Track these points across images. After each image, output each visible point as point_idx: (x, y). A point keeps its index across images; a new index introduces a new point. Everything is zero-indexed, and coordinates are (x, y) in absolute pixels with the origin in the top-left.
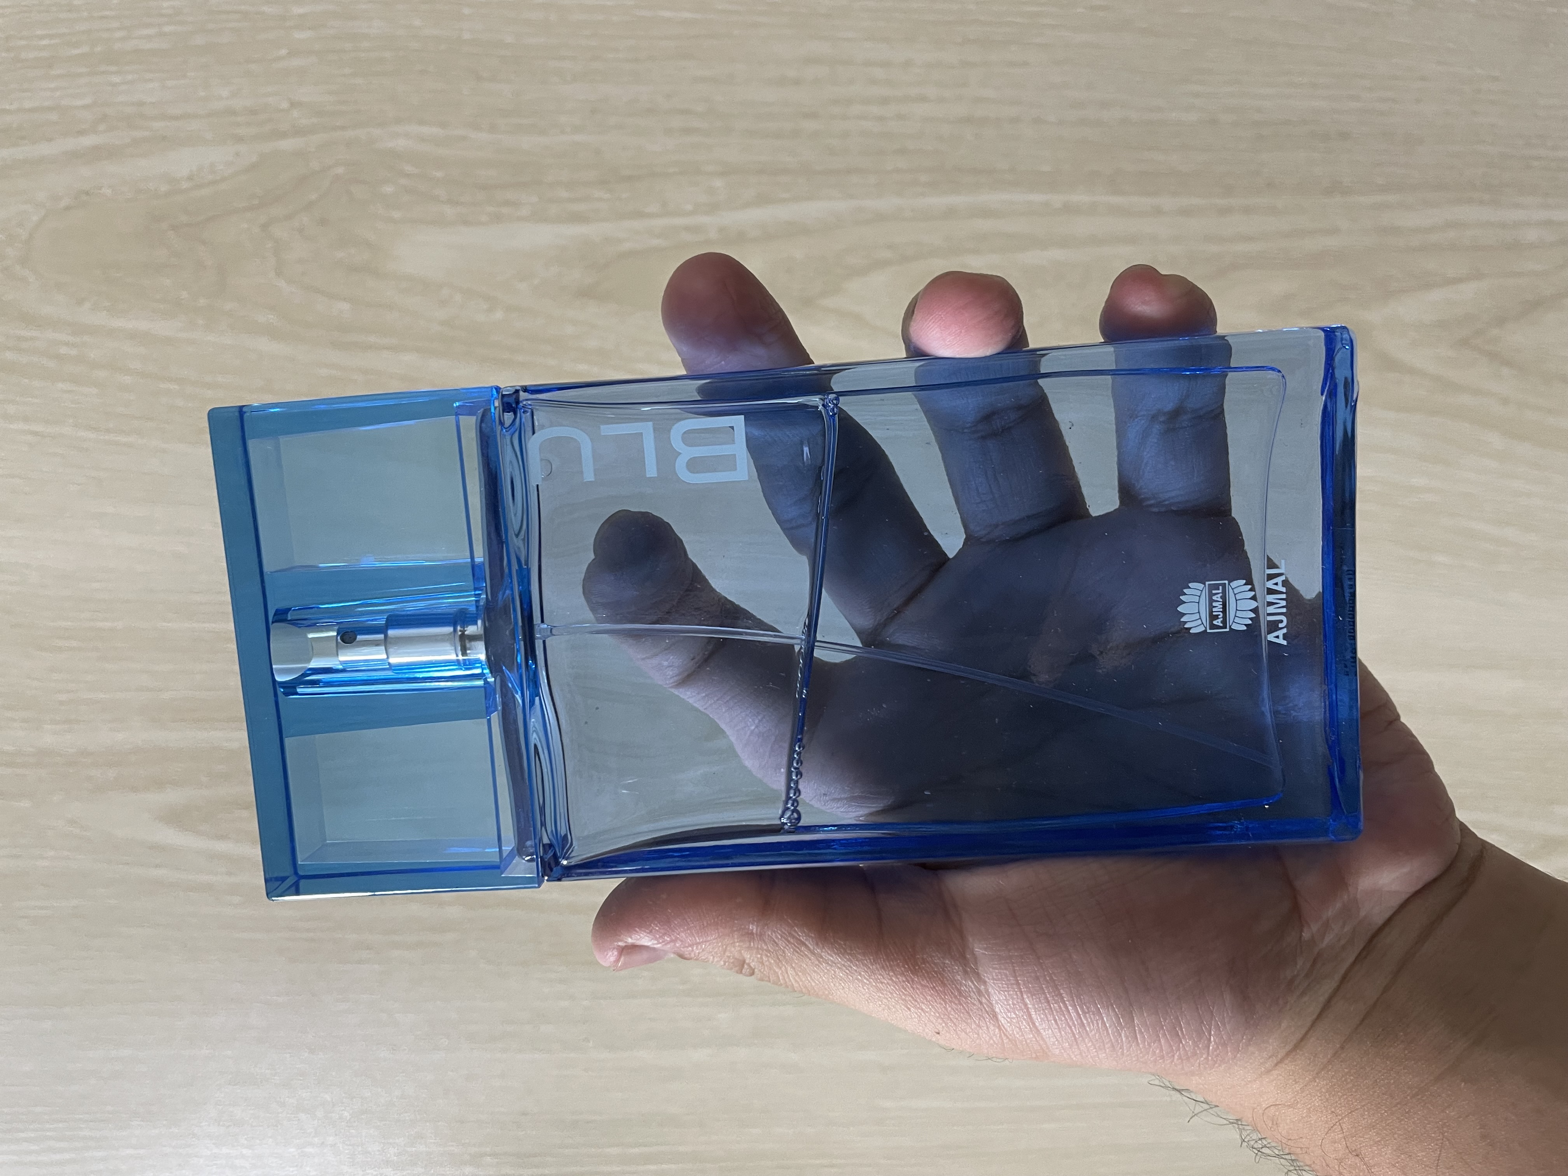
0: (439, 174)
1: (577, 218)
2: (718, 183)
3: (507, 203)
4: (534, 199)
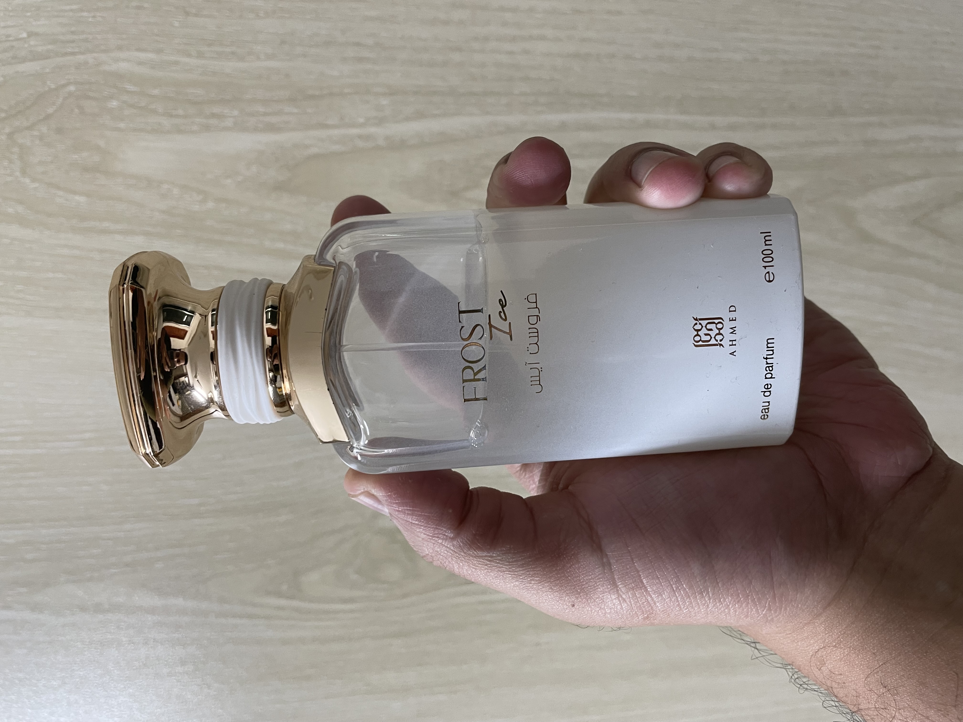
0: (156, 92)
1: (271, 128)
2: (384, 102)
3: (214, 115)
4: (236, 113)
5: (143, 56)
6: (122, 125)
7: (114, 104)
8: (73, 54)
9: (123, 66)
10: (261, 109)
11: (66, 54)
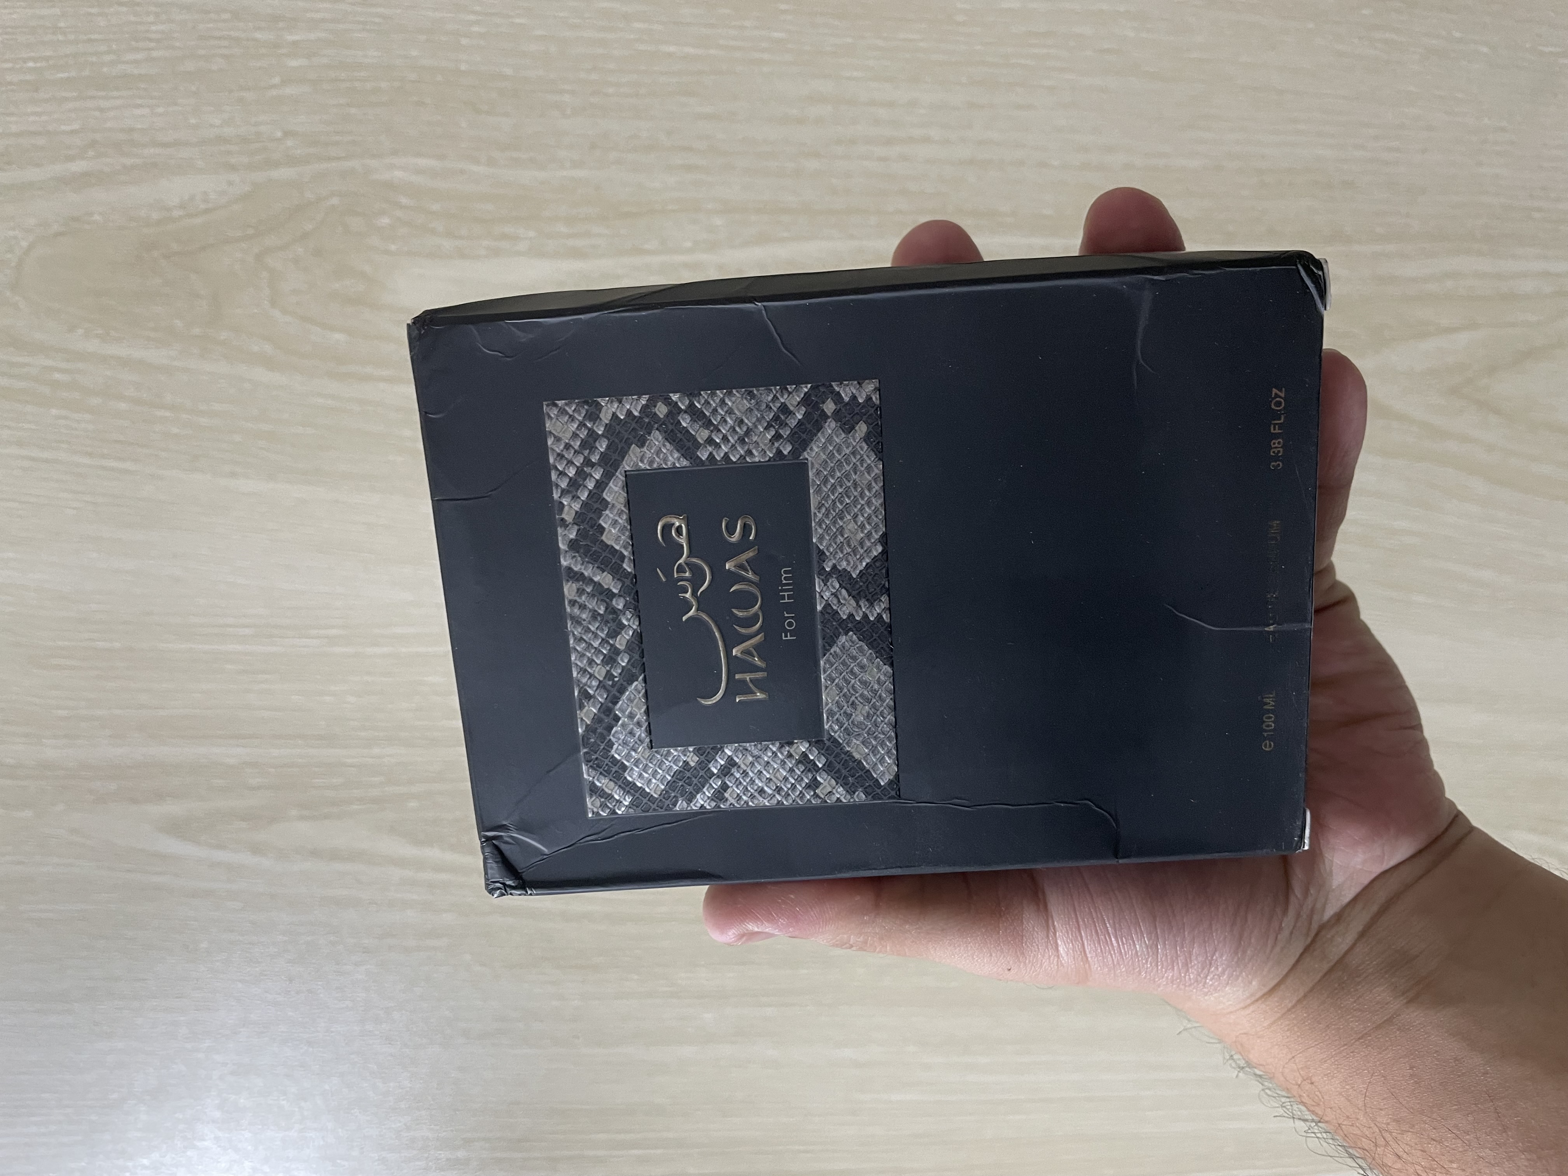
3: (505, 237)
4: (532, 234)
5: (422, 162)
6: (393, 247)
7: (385, 221)
8: (339, 159)
9: (398, 174)
10: (563, 229)
11: (330, 159)
